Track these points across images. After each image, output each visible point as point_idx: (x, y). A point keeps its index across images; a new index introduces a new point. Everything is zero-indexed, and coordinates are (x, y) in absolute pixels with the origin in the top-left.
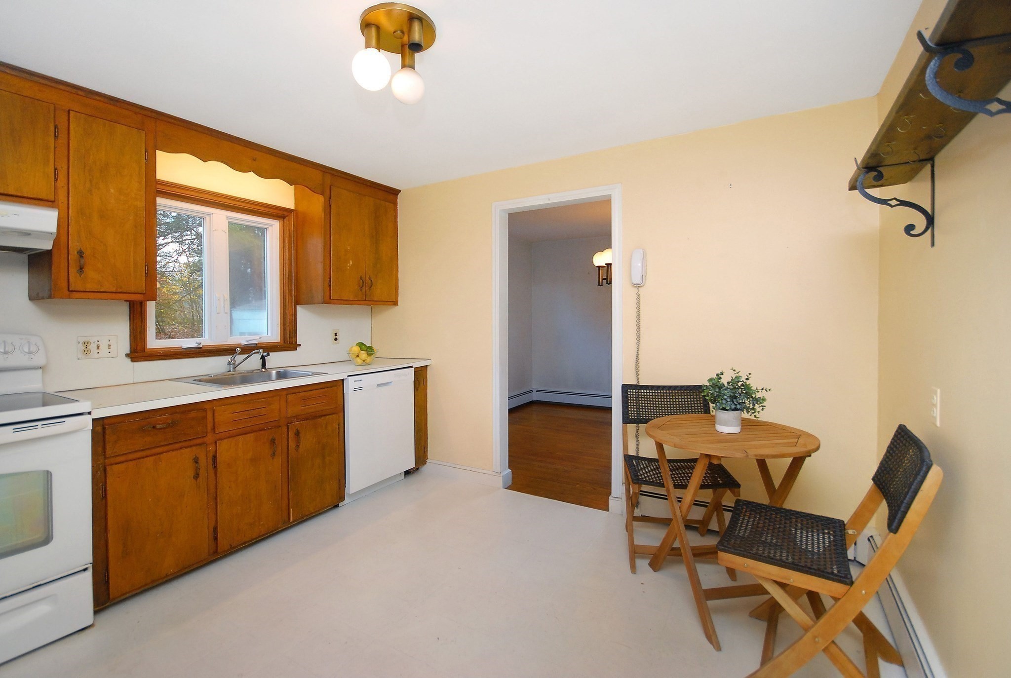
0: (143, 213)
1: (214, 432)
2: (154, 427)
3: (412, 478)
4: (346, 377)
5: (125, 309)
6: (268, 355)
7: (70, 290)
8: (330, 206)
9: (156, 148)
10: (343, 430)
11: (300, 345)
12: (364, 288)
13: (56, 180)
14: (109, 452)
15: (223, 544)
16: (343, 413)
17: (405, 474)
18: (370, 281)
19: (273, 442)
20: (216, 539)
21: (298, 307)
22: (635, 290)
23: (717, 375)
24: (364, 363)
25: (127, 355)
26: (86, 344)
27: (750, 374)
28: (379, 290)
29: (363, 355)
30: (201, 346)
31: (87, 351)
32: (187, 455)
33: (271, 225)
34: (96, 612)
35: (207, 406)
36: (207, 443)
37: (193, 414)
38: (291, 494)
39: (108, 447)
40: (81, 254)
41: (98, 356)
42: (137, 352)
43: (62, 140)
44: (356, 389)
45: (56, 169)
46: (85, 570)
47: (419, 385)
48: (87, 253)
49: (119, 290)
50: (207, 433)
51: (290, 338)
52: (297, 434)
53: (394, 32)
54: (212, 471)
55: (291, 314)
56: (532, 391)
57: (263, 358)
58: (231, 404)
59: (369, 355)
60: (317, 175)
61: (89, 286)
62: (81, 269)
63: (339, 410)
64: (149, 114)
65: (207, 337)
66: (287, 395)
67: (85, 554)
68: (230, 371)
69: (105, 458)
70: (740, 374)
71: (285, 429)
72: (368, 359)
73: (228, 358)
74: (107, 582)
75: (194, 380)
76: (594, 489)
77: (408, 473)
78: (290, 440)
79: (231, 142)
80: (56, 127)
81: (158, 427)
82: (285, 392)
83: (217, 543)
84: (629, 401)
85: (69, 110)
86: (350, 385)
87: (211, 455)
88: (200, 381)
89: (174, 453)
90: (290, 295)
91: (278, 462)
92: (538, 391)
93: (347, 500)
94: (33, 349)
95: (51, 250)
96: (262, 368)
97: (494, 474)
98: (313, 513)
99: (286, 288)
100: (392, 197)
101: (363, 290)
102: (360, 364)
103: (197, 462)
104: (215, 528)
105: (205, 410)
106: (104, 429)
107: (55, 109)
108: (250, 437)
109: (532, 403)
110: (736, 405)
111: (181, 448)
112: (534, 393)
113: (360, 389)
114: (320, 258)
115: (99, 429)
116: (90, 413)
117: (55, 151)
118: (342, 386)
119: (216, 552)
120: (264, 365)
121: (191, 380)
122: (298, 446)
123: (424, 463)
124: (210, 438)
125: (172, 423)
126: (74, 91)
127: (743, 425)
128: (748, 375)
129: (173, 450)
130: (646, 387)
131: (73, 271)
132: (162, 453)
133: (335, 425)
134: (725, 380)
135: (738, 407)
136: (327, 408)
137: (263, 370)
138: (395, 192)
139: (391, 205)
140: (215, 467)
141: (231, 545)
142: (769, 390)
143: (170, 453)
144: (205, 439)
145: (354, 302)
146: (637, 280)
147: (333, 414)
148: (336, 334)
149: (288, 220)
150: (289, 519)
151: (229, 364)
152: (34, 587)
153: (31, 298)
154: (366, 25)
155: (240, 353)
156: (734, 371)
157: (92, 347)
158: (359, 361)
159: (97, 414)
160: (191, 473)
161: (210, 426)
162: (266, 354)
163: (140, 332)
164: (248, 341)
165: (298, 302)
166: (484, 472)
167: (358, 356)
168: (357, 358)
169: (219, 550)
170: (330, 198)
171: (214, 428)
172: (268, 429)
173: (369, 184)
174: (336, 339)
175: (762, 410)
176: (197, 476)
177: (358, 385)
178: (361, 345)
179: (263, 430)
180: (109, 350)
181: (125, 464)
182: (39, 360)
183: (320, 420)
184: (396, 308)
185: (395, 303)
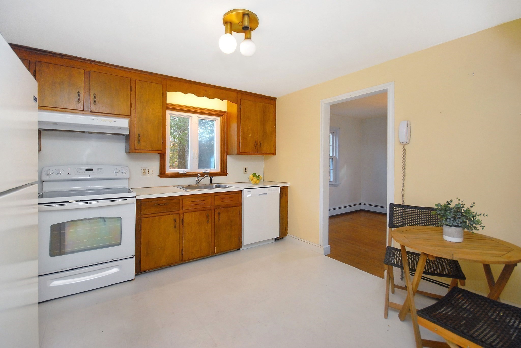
0: (161, 118)
1: (183, 209)
2: (159, 205)
3: (279, 242)
4: (243, 190)
5: (158, 157)
6: (213, 177)
7: (135, 149)
8: (240, 108)
9: (167, 91)
10: (241, 215)
11: (228, 174)
12: (257, 146)
13: (131, 107)
14: (142, 213)
15: (185, 257)
16: (241, 206)
17: (275, 240)
18: (260, 144)
19: (208, 216)
20: (182, 254)
21: (228, 156)
22: (402, 146)
23: (448, 202)
24: (255, 183)
25: (158, 175)
26: (144, 170)
27: (474, 203)
28: (265, 148)
29: (255, 179)
30: (186, 172)
31: (144, 173)
32: (172, 217)
33: (217, 119)
34: (136, 275)
35: (180, 198)
36: (180, 213)
37: (174, 201)
38: (215, 240)
39: (142, 211)
40: (139, 135)
41: (148, 175)
42: (162, 174)
43: (133, 91)
44: (248, 196)
45: (131, 103)
46: (132, 257)
47: (283, 196)
48: (141, 135)
49: (152, 149)
50: (180, 209)
51: (223, 170)
52: (219, 214)
53: (239, 23)
54: (181, 227)
55: (224, 159)
56: (360, 204)
57: (211, 179)
58: (190, 198)
59: (258, 180)
60: (234, 95)
61: (142, 148)
62: (139, 141)
63: (240, 204)
64: (164, 77)
65: (189, 169)
66: (215, 196)
67: (132, 252)
68: (196, 184)
69: (141, 215)
70: (464, 203)
71: (213, 211)
72: (257, 182)
73: (196, 178)
74: (140, 264)
75: (181, 187)
76: (381, 264)
77: (276, 239)
78: (215, 216)
79: (196, 84)
80: (131, 87)
81: (160, 205)
82: (213, 194)
83: (183, 257)
84: (394, 214)
85: (135, 80)
86: (245, 193)
87: (181, 219)
88: (183, 187)
89: (166, 216)
90: (224, 151)
91: (210, 225)
92: (364, 204)
93: (243, 248)
94: (125, 172)
95: (129, 134)
96: (210, 183)
97: (319, 246)
98: (225, 251)
99: (223, 147)
100: (273, 101)
101: (257, 147)
102: (253, 184)
103: (175, 221)
104: (182, 250)
105: (179, 200)
106: (141, 203)
107: (130, 80)
108: (197, 213)
109: (361, 211)
110: (458, 223)
111: (169, 214)
112: (362, 205)
113: (250, 195)
114: (236, 133)
115: (139, 203)
116: (136, 197)
117: (130, 96)
118: (241, 194)
119: (182, 260)
120: (211, 182)
121: (180, 187)
122: (219, 219)
123: (286, 235)
124: (181, 211)
125: (166, 204)
126: (137, 72)
127: (465, 237)
128: (473, 204)
129: (166, 215)
130: (408, 207)
131: (136, 142)
132: (162, 215)
133: (237, 212)
134: (452, 205)
135: (460, 225)
136: (233, 203)
137: (211, 184)
138: (274, 99)
139: (272, 106)
140: (183, 224)
141: (188, 258)
142: (487, 215)
143: (165, 216)
144: (179, 211)
145: (252, 154)
146: (404, 140)
147: (237, 206)
148: (246, 169)
149: (224, 117)
150: (215, 252)
151: (196, 180)
152: (114, 261)
153: (127, 153)
154: (226, 22)
155: (200, 176)
156: (459, 200)
157: (146, 171)
158: (252, 182)
159: (138, 198)
160: (173, 225)
161: (181, 207)
162: (212, 177)
163: (163, 166)
164: (205, 171)
165: (227, 154)
166: (315, 244)
167: (252, 180)
168: (252, 181)
169: (184, 260)
170: (240, 105)
171: (183, 208)
172: (206, 210)
173: (260, 96)
174: (246, 171)
175: (483, 229)
176: (175, 227)
177: (249, 194)
178: (254, 175)
179: (204, 210)
180: (152, 173)
181: (148, 218)
182: (127, 176)
183: (231, 209)
184: (275, 157)
185: (274, 154)
